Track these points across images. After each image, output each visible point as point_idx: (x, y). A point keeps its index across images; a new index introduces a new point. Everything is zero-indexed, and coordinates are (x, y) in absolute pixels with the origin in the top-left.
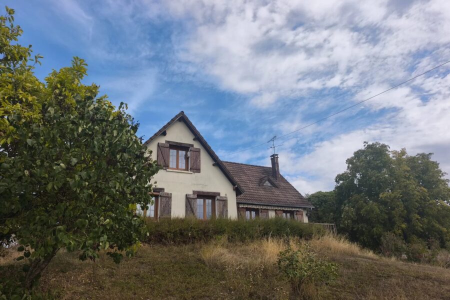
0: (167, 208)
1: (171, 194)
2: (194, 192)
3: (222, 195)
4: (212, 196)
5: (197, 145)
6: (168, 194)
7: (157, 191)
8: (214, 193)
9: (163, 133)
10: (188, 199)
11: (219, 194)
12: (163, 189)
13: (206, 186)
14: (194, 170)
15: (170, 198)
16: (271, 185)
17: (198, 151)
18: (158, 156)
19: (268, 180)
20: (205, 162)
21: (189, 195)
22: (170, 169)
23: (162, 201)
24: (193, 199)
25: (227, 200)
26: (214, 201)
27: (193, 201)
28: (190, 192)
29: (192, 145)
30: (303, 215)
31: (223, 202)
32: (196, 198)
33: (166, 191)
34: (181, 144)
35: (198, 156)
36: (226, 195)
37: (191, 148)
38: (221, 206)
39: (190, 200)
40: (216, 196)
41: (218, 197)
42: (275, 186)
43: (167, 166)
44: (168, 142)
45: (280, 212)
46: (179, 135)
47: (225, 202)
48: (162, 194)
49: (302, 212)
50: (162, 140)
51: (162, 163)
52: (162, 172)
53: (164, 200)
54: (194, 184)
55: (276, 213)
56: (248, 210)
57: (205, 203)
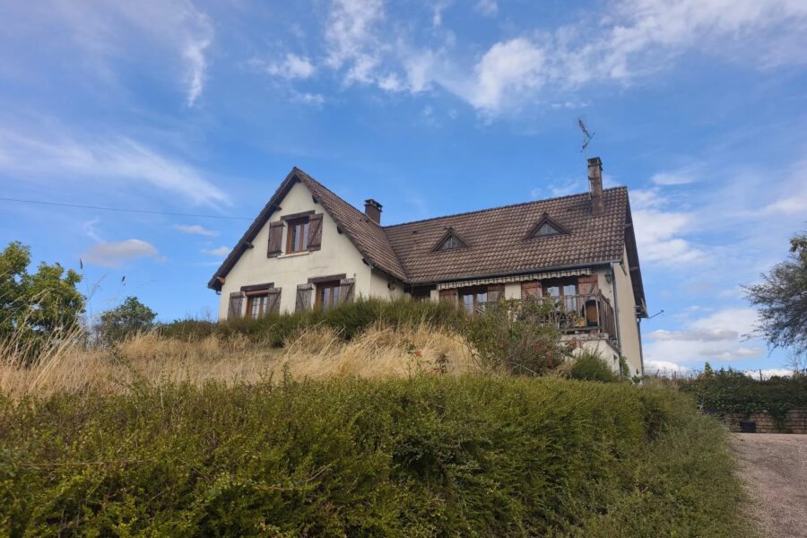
0: (276, 303)
1: (281, 289)
2: (310, 280)
4: (334, 282)
5: (319, 210)
6: (277, 289)
7: (267, 288)
8: (337, 276)
9: (274, 206)
10: (299, 292)
11: (344, 276)
12: (272, 284)
13: (326, 267)
14: (312, 249)
15: (280, 292)
16: (556, 232)
17: (320, 218)
18: (269, 241)
19: (546, 222)
20: (328, 231)
21: (301, 285)
22: (283, 255)
23: (269, 300)
24: (307, 290)
25: (353, 284)
26: (336, 289)
27: (306, 293)
28: (304, 282)
29: (313, 212)
30: (596, 281)
31: (348, 288)
32: (311, 289)
33: (275, 286)
34: (299, 214)
35: (319, 226)
36: (355, 275)
37: (311, 217)
38: (344, 294)
39: (301, 292)
40: (339, 281)
41: (342, 281)
42: (562, 231)
43: (279, 252)
44: (283, 218)
45: (534, 284)
46: (297, 203)
47: (351, 286)
48: (271, 290)
49: (597, 276)
50: (276, 218)
51: (273, 249)
52: (273, 261)
53: (272, 297)
54: (311, 269)
55: (522, 288)
56: (467, 290)
57: (332, 292)
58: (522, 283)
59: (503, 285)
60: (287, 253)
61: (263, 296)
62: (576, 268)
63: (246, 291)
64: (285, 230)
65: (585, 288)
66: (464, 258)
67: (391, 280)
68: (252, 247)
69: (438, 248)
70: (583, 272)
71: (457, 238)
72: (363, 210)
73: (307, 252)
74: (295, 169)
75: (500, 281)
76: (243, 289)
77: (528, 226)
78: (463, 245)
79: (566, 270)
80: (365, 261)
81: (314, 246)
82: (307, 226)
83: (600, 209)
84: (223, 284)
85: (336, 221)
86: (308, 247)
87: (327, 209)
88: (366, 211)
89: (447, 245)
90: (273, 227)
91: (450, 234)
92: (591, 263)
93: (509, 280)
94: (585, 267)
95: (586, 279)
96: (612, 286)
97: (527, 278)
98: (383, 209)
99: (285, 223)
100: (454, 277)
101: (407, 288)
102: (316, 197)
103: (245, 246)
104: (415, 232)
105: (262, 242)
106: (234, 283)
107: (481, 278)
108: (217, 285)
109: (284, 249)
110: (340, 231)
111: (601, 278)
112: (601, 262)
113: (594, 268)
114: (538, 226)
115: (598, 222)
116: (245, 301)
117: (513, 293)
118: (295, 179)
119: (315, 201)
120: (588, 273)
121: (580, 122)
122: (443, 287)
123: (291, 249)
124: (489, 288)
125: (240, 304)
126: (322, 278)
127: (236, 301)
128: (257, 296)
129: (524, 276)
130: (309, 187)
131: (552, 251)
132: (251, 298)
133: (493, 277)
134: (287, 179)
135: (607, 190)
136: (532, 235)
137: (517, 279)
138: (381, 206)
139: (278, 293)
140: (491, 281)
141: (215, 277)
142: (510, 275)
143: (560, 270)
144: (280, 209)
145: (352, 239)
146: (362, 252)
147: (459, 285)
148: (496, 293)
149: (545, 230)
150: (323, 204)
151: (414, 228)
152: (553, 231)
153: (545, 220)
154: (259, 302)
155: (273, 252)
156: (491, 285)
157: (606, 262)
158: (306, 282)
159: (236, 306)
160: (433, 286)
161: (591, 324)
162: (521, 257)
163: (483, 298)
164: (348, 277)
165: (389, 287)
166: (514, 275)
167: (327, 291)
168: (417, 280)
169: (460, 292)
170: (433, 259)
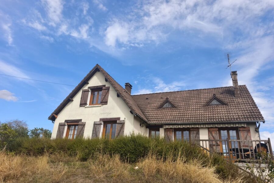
0: (81, 132)
1: (85, 123)
2: (101, 120)
3: (122, 119)
4: (113, 121)
5: (107, 85)
6: (83, 123)
7: (78, 121)
8: (116, 118)
9: (85, 82)
11: (119, 119)
12: (81, 120)
13: (110, 113)
14: (103, 104)
15: (85, 125)
16: (220, 104)
17: (108, 89)
18: (81, 98)
19: (215, 99)
20: (112, 98)
21: (96, 122)
22: (88, 106)
23: (78, 128)
24: (99, 124)
25: (124, 123)
26: (114, 125)
27: (98, 126)
29: (104, 86)
30: (249, 130)
31: (121, 125)
32: (101, 124)
33: (82, 121)
34: (97, 86)
35: (107, 93)
36: (125, 119)
37: (104, 88)
38: (119, 128)
39: (96, 126)
40: (117, 121)
41: (118, 122)
42: (223, 103)
43: (86, 104)
44: (89, 88)
45: (215, 129)
46: (96, 81)
47: (123, 124)
48: (80, 123)
49: (249, 127)
50: (86, 88)
51: (83, 103)
52: (82, 108)
53: (80, 127)
54: (102, 114)
55: (209, 131)
56: (179, 129)
57: (112, 127)
58: (208, 128)
59: (198, 128)
60: (90, 105)
61: (75, 125)
62: (239, 123)
63: (67, 123)
64: (90, 93)
65: (243, 133)
66: (175, 113)
68: (73, 101)
69: (161, 107)
70: (243, 125)
71: (170, 103)
72: (124, 87)
73: (101, 105)
74: (97, 65)
75: (197, 126)
76: (66, 121)
77: (203, 100)
78: (173, 106)
79: (233, 123)
80: (131, 112)
81: (104, 102)
82: (101, 93)
84: (56, 118)
85: (117, 91)
86: (101, 103)
87: (112, 85)
88: (125, 88)
89: (165, 106)
90: (85, 92)
91: (167, 101)
92: (247, 121)
93: (202, 126)
94: (244, 123)
95: (243, 129)
97: (212, 126)
98: (132, 88)
99: (90, 90)
100: (173, 122)
101: (148, 126)
102: (107, 78)
103: (69, 100)
104: (147, 99)
105: (78, 98)
106: (62, 118)
107: (187, 124)
108: (53, 118)
109: (88, 103)
110: (118, 96)
111: (252, 129)
112: (253, 121)
113: (249, 124)
114: (211, 100)
116: (66, 127)
118: (97, 70)
119: (106, 80)
120: (245, 126)
121: (228, 55)
122: (167, 127)
123: (92, 103)
124: (191, 129)
125: (64, 129)
126: (107, 119)
127: (62, 127)
128: (73, 125)
132: (69, 126)
133: (194, 124)
134: (93, 69)
135: (240, 86)
136: (208, 104)
137: (207, 126)
138: (132, 86)
139: (84, 125)
140: (193, 126)
141: (52, 114)
142: (203, 124)
143: (230, 123)
144: (88, 83)
146: (130, 107)
147: (176, 127)
148: (195, 132)
150: (110, 82)
151: (146, 97)
152: (218, 103)
154: (73, 128)
155: (83, 104)
156: (193, 128)
157: (254, 121)
158: (99, 120)
159: (61, 130)
160: (161, 126)
162: (205, 115)
163: (186, 133)
164: (121, 119)
165: (140, 125)
166: (205, 124)
167: (109, 126)
168: (153, 122)
169: (176, 130)
170: (159, 112)
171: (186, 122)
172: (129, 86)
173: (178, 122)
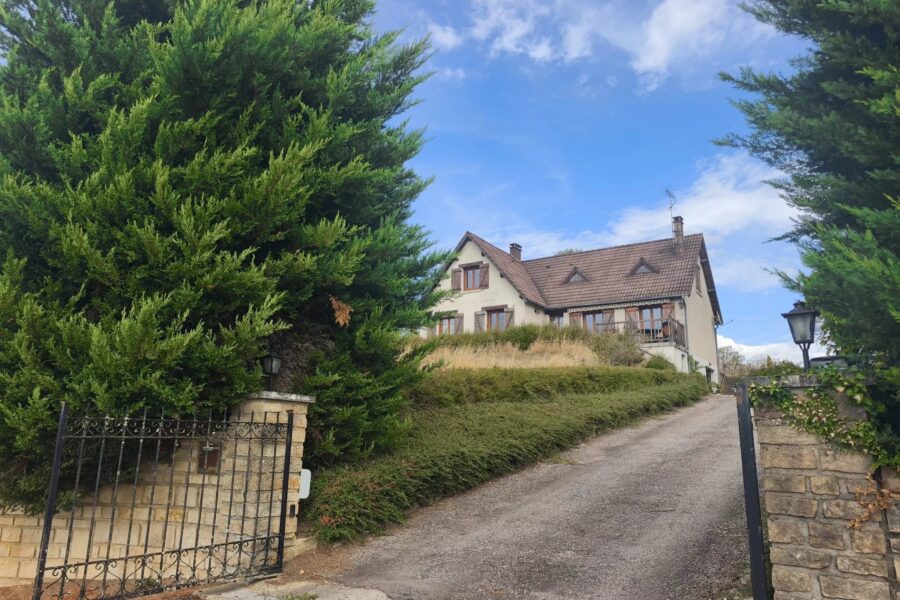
0: (460, 326)
1: (463, 314)
2: (483, 309)
3: (510, 306)
4: (500, 310)
5: (485, 261)
6: (460, 314)
7: (452, 313)
8: (501, 306)
10: (477, 316)
11: (506, 306)
12: (456, 311)
14: (483, 288)
15: (463, 317)
16: (649, 271)
17: (487, 267)
18: (452, 282)
19: (642, 264)
20: (493, 276)
21: (477, 312)
22: (462, 291)
23: (455, 321)
24: (481, 315)
25: (513, 311)
26: (501, 314)
27: (480, 317)
28: (479, 309)
29: (482, 262)
30: (673, 307)
31: (510, 314)
32: (484, 314)
33: (459, 312)
34: (471, 263)
35: (487, 273)
36: (514, 306)
37: (481, 266)
38: (508, 318)
40: (503, 309)
41: (505, 310)
42: (654, 270)
43: (459, 289)
44: (460, 266)
45: (633, 309)
46: (470, 255)
47: (512, 313)
48: (456, 315)
49: (674, 304)
50: (455, 266)
51: (456, 288)
52: (456, 295)
53: (457, 320)
54: (483, 301)
55: (626, 312)
56: (589, 313)
57: (498, 317)
58: (626, 308)
59: (613, 310)
60: (465, 290)
61: (450, 318)
62: (660, 299)
64: (462, 273)
65: (667, 311)
66: (586, 289)
67: (537, 307)
69: (567, 281)
70: (666, 301)
71: (580, 274)
72: (509, 254)
73: (480, 290)
74: (468, 233)
75: (612, 307)
77: (630, 266)
78: (586, 280)
79: (654, 300)
80: (521, 297)
81: (484, 285)
82: (477, 272)
83: (680, 253)
85: (499, 269)
86: (480, 287)
87: (492, 261)
88: (511, 254)
89: (572, 280)
90: (454, 272)
91: (575, 272)
92: (670, 296)
93: (616, 306)
94: (666, 298)
95: (667, 306)
96: (683, 311)
97: (628, 305)
98: (521, 248)
99: (462, 270)
100: (580, 304)
101: (548, 312)
102: (483, 252)
104: (547, 267)
107: (598, 304)
109: (462, 287)
110: (502, 276)
111: (677, 305)
112: (677, 295)
113: (672, 299)
114: (637, 267)
115: (678, 264)
117: (620, 316)
118: (468, 239)
119: (483, 255)
120: (669, 302)
122: (572, 311)
123: (466, 288)
124: (603, 312)
126: (491, 307)
128: (446, 318)
129: (627, 304)
130: (479, 245)
131: (646, 285)
132: (442, 321)
133: (606, 304)
134: (462, 239)
136: (633, 272)
137: (623, 306)
138: (520, 246)
139: (461, 317)
140: (605, 307)
142: (617, 303)
143: (651, 299)
144: (458, 259)
145: (511, 282)
146: (519, 291)
147: (583, 310)
148: (608, 315)
149: (643, 269)
150: (489, 258)
151: (547, 263)
152: (647, 270)
153: (642, 262)
154: (447, 323)
155: (456, 290)
156: (605, 309)
157: (680, 295)
160: (565, 310)
161: (665, 336)
162: (625, 289)
163: (599, 317)
165: (536, 311)
166: (620, 303)
167: (494, 315)
168: (554, 306)
169: (585, 314)
170: (563, 290)
171: (596, 302)
172: (516, 248)
173: (583, 304)
